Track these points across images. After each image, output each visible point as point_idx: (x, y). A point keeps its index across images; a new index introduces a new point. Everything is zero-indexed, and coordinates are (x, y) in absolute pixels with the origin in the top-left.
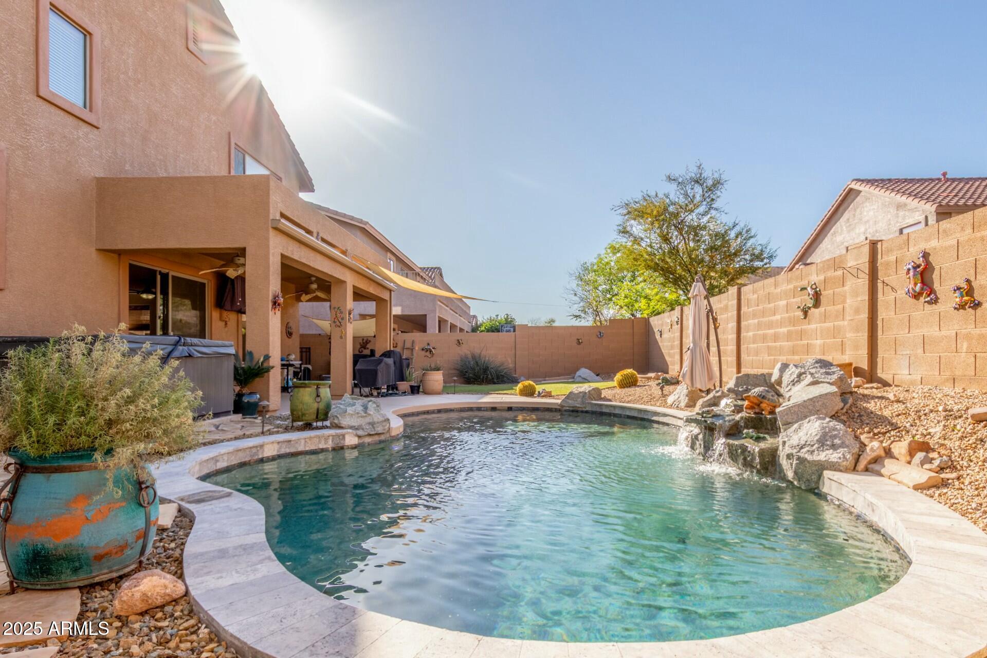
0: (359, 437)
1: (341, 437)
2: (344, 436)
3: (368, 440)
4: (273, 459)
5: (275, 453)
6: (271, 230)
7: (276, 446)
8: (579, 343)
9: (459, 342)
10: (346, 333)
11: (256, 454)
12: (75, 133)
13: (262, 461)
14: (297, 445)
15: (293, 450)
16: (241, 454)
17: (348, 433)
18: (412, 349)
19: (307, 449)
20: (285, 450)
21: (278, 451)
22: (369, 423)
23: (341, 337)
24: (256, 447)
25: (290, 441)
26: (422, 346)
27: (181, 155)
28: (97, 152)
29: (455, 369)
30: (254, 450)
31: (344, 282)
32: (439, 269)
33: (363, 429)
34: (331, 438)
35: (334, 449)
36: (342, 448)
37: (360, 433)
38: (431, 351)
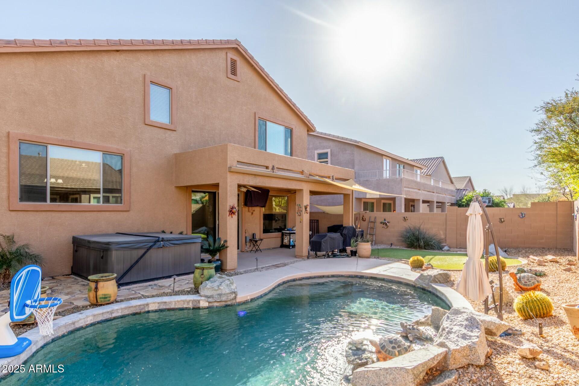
0: (209, 302)
1: (197, 302)
2: (199, 301)
3: (216, 304)
4: (156, 311)
5: (157, 308)
6: (228, 173)
7: (157, 305)
8: (501, 221)
9: (405, 219)
10: (303, 219)
11: (143, 309)
12: (164, 136)
13: (148, 312)
14: (170, 305)
15: (168, 307)
16: (132, 309)
17: (202, 300)
18: (374, 222)
19: (176, 307)
20: (163, 307)
21: (158, 307)
22: (219, 294)
23: (301, 222)
24: (144, 305)
25: (166, 302)
26: (381, 221)
27: (224, 132)
28: (175, 142)
29: (402, 237)
30: (142, 307)
31: (301, 190)
32: (442, 158)
33: (213, 298)
34: (191, 302)
35: (194, 309)
36: (199, 308)
37: (210, 300)
38: (386, 224)
